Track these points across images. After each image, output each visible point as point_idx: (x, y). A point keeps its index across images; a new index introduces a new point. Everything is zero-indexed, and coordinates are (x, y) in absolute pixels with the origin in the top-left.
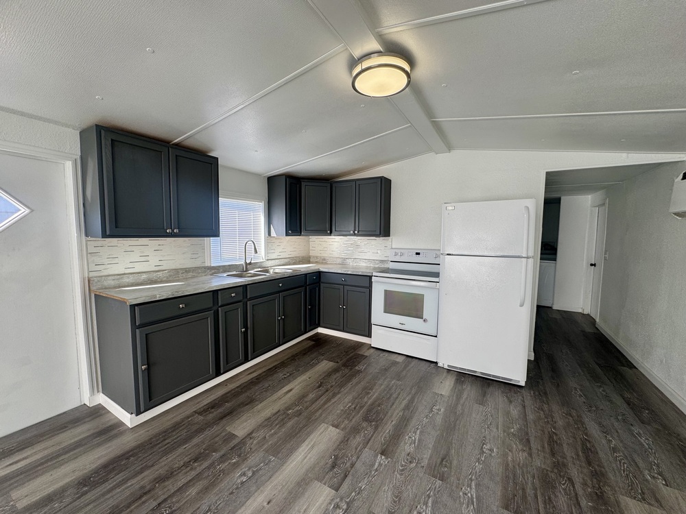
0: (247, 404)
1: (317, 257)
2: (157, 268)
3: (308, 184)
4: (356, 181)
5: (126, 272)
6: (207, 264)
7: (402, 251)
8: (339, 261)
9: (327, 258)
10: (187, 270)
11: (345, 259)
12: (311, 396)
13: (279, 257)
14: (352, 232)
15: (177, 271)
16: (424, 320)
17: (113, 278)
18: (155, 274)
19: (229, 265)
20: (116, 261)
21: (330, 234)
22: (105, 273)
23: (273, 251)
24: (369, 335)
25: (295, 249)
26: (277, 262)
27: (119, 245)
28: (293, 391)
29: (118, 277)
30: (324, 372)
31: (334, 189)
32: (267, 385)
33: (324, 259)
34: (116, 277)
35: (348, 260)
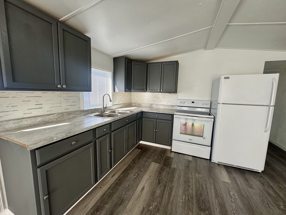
0: (120, 205)
1: (136, 103)
2: (48, 113)
3: (135, 63)
4: (162, 63)
5: (25, 117)
6: (81, 109)
7: (184, 101)
8: (148, 105)
9: (141, 104)
10: (69, 113)
11: (152, 104)
12: (158, 192)
13: (118, 104)
14: (159, 90)
15: (62, 114)
16: (204, 138)
17: (13, 122)
18: (48, 117)
19: (94, 109)
20: (16, 108)
21: (146, 91)
22: (7, 118)
23: (115, 100)
24: (171, 145)
25: (125, 99)
26: (117, 106)
27: (17, 96)
28: (145, 188)
29: (18, 121)
30: (157, 171)
31: (149, 66)
32: (127, 185)
33: (140, 105)
34: (16, 121)
35: (153, 105)
